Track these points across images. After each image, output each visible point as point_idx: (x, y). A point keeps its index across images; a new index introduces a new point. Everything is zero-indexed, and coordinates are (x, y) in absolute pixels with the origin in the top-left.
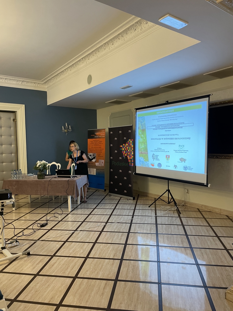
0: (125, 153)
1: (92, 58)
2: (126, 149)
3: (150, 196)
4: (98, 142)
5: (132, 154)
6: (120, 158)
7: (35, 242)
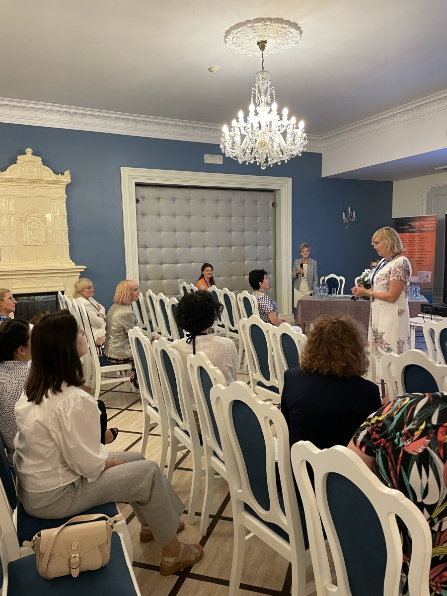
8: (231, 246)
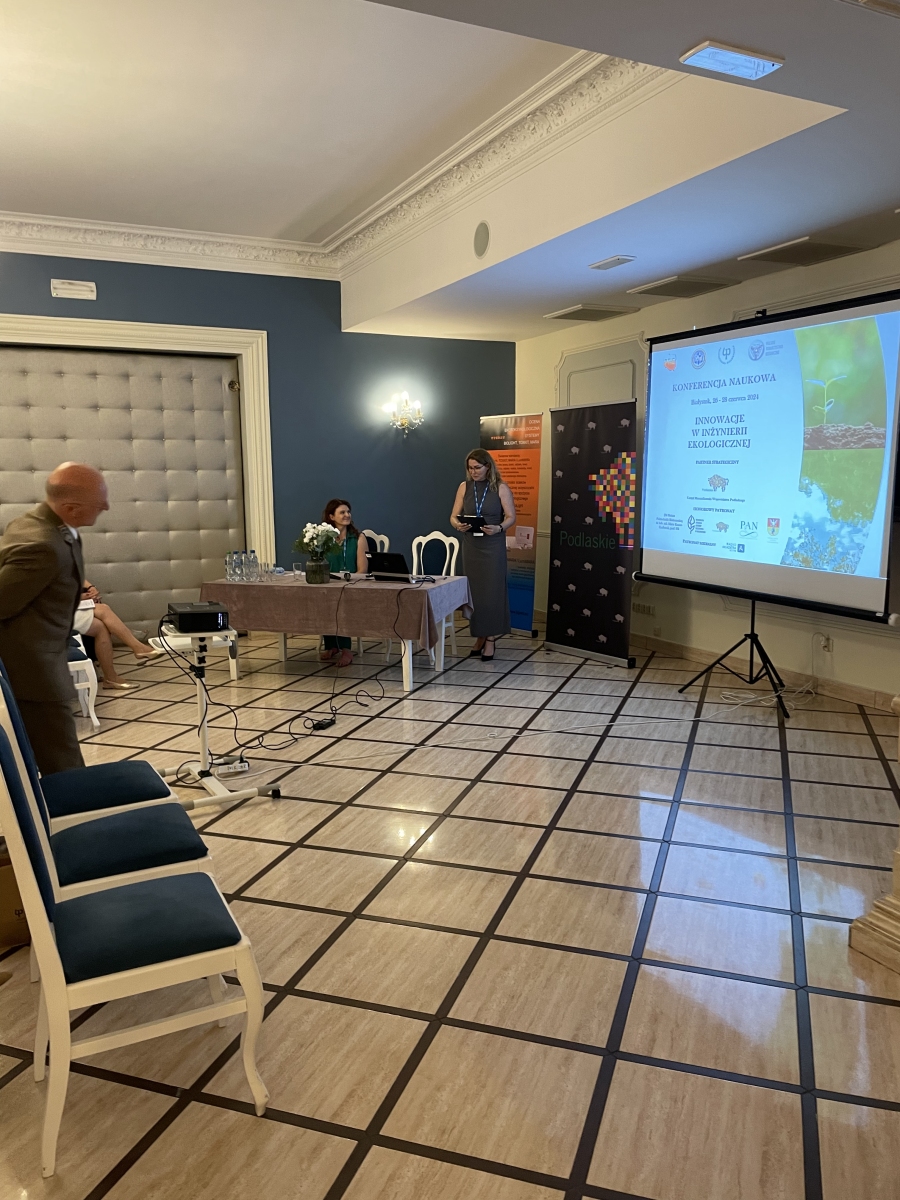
0: (607, 503)
1: (492, 164)
2: (608, 488)
3: (694, 657)
4: (514, 463)
5: (632, 504)
6: (589, 520)
7: (295, 768)
8: (132, 469)
